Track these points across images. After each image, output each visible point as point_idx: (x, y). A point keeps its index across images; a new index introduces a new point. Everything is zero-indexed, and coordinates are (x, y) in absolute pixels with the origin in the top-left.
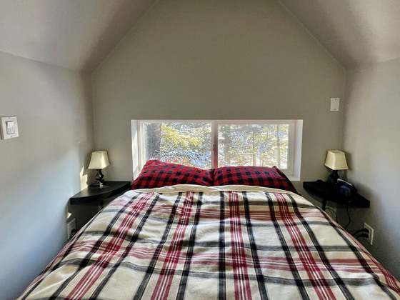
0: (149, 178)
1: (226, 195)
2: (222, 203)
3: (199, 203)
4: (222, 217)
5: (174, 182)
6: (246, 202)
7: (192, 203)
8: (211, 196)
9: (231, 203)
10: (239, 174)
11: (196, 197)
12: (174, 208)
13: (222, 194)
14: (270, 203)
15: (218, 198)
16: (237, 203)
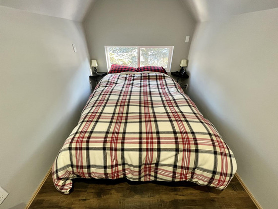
0: (115, 70)
1: (143, 75)
2: (141, 77)
3: (134, 77)
4: (141, 80)
5: (124, 71)
6: (149, 76)
7: (131, 77)
8: (138, 75)
9: (144, 76)
10: (147, 68)
11: (133, 75)
12: (126, 78)
13: (141, 74)
14: (156, 76)
15: (140, 75)
16: (146, 76)
